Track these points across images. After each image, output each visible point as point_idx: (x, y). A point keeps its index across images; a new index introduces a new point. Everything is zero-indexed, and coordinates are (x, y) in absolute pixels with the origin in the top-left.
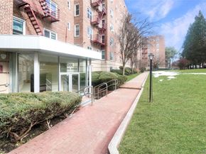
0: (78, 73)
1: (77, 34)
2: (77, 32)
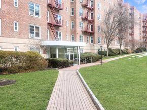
0: (73, 54)
1: (73, 28)
2: (73, 26)
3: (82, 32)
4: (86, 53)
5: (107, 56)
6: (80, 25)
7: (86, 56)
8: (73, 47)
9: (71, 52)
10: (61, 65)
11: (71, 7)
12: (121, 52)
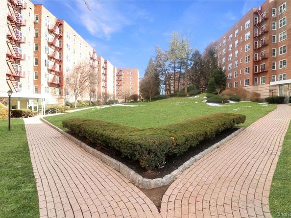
0: (37, 105)
1: (36, 78)
3: (48, 83)
4: (52, 105)
5: (76, 107)
6: (46, 76)
7: (52, 107)
8: (37, 99)
9: (34, 104)
10: (24, 115)
11: (34, 56)
12: (91, 103)
